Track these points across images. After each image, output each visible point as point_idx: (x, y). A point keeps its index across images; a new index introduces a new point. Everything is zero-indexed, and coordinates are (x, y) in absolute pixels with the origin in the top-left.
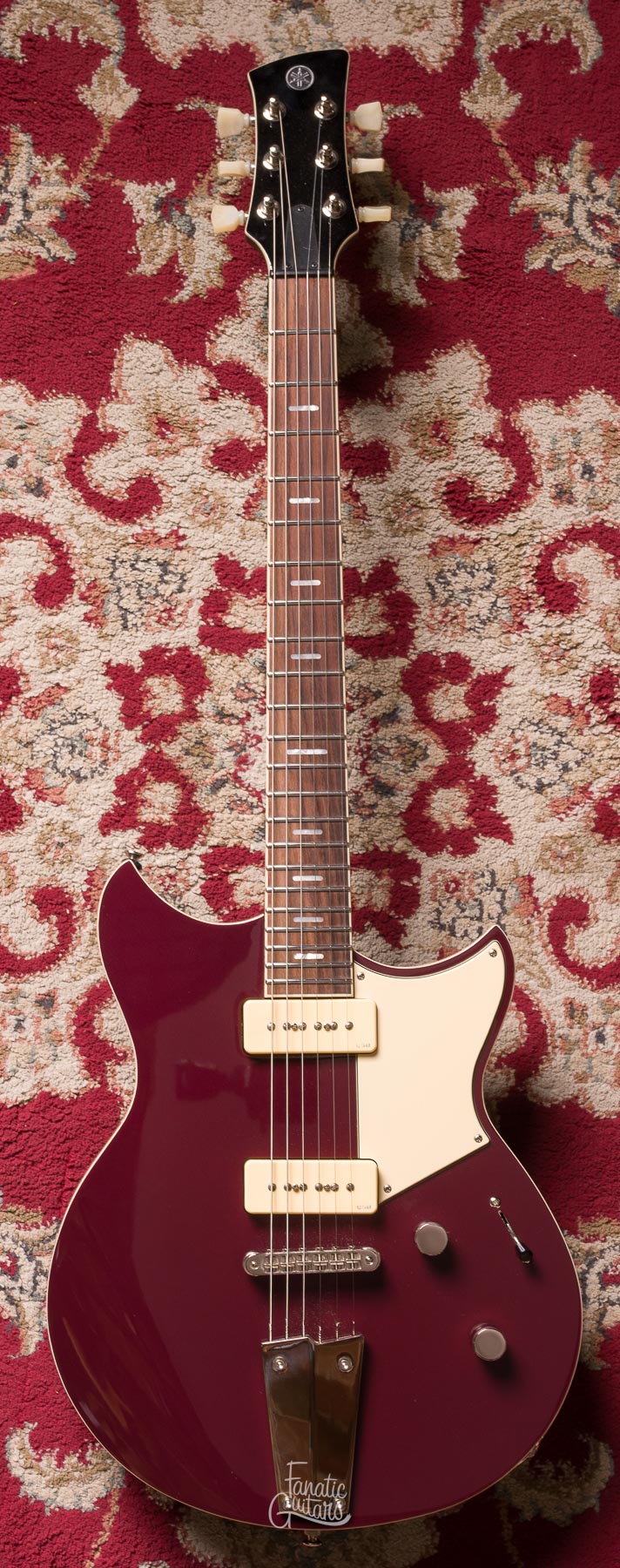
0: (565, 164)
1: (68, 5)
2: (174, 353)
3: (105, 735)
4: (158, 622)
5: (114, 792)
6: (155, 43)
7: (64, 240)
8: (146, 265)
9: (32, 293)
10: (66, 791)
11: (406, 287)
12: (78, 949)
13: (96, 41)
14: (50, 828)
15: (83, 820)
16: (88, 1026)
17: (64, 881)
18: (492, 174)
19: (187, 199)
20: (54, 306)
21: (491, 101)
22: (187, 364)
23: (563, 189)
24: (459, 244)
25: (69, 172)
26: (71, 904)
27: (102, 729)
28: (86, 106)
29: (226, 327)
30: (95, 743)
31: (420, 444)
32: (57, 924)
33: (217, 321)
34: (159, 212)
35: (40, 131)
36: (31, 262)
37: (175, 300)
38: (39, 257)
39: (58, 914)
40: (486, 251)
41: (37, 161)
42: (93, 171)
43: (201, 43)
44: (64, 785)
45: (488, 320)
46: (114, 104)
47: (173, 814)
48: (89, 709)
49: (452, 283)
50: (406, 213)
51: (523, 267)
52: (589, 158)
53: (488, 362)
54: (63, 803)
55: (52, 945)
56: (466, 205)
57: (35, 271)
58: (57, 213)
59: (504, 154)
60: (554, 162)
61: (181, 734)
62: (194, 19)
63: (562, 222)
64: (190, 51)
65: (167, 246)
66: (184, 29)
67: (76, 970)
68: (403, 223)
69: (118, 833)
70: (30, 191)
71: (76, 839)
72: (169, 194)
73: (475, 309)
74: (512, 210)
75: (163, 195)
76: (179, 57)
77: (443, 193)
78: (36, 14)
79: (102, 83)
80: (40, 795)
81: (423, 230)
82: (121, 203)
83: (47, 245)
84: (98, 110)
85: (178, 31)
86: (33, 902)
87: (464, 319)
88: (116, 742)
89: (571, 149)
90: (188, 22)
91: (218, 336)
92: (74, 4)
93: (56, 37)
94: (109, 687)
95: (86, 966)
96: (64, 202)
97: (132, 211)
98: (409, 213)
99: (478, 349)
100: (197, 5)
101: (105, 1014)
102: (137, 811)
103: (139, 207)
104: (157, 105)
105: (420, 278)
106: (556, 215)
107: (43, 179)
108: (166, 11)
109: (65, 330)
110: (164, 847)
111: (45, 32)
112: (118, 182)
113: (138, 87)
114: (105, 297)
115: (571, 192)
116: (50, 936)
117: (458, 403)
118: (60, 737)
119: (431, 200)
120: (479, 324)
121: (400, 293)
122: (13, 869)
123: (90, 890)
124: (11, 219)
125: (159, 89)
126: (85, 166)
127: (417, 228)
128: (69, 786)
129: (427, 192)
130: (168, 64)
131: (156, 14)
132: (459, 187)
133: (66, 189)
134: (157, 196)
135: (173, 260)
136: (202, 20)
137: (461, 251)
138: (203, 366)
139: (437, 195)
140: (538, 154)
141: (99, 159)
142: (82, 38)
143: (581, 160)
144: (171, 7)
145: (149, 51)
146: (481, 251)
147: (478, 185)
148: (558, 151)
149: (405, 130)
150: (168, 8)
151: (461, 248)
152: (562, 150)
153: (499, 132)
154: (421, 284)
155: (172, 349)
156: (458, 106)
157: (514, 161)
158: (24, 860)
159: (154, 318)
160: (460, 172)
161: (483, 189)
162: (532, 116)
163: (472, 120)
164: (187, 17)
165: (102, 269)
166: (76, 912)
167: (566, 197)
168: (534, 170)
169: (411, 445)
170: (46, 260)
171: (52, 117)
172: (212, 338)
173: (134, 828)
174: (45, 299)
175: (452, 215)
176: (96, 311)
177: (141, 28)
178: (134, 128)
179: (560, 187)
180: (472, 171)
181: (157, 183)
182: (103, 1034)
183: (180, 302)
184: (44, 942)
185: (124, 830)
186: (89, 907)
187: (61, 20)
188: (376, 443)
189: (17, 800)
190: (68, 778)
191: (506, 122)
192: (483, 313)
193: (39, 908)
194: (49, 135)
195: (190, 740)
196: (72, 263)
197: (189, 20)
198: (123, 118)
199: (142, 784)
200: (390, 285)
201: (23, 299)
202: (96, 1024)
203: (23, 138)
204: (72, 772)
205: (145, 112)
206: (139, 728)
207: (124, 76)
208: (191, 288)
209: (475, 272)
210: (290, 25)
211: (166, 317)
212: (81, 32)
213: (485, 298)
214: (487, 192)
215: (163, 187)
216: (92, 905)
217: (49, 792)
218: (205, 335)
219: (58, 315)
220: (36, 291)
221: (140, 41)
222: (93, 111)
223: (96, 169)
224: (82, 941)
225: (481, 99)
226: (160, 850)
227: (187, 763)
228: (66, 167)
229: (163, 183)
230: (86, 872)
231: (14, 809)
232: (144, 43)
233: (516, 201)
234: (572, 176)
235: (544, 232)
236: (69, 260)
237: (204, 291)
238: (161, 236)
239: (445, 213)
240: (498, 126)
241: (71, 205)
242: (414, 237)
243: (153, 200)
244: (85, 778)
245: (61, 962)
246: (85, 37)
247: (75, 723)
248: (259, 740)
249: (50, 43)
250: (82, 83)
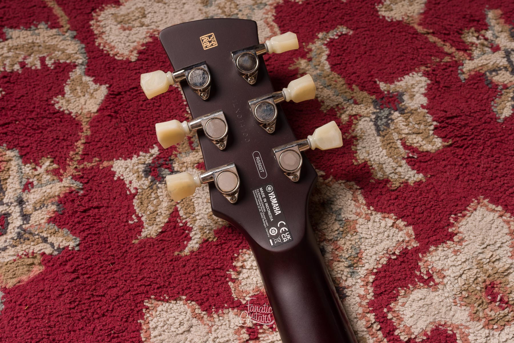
0: (487, 30)
1: (33, 43)
2: (200, 305)
6: (112, 48)
7: (65, 230)
8: (150, 228)
9: (42, 291)
11: (399, 169)
13: (61, 61)
18: (431, 56)
19: (173, 157)
20: (67, 297)
21: (403, 6)
22: (217, 312)
23: (496, 49)
24: (430, 118)
25: (59, 169)
28: (63, 111)
29: (244, 261)
31: (481, 315)
33: (233, 259)
34: (150, 177)
35: (25, 144)
36: (36, 261)
37: (187, 251)
38: (44, 254)
40: (456, 117)
41: (27, 169)
42: (79, 162)
43: (151, 37)
45: (489, 174)
46: (88, 102)
49: (439, 152)
50: (372, 107)
51: (496, 119)
52: (502, 21)
53: (507, 211)
56: (420, 85)
57: (42, 268)
58: (54, 208)
59: (432, 39)
60: (477, 31)
62: (140, 22)
63: (508, 73)
64: (143, 45)
65: (165, 204)
66: (134, 31)
68: (373, 117)
70: (25, 197)
72: (154, 159)
73: (471, 168)
74: (462, 77)
75: (149, 161)
76: (136, 52)
77: (396, 83)
78: (7, 57)
79: (73, 90)
81: (393, 117)
82: (112, 181)
83: (50, 240)
84: (74, 112)
85: (129, 34)
87: (466, 179)
89: (485, 19)
90: (136, 25)
91: (239, 273)
92: (38, 41)
93: (28, 69)
96: (59, 196)
97: (125, 184)
98: (375, 108)
99: (491, 202)
100: (140, 12)
103: (130, 179)
104: (125, 92)
105: (409, 157)
106: (500, 70)
107: (35, 183)
108: (115, 23)
109: (83, 318)
111: (17, 67)
112: (106, 164)
113: (106, 83)
114: (116, 271)
115: (503, 48)
117: (499, 260)
119: (388, 91)
120: (482, 180)
121: (396, 177)
124: (10, 227)
125: (124, 80)
126: (72, 159)
127: (387, 117)
129: (383, 86)
130: (127, 59)
131: (107, 28)
132: (408, 74)
133: (59, 185)
134: (144, 164)
135: (174, 214)
136: (146, 21)
137: (435, 123)
138: (233, 308)
139: (392, 86)
140: (461, 29)
141: (84, 150)
142: (49, 63)
143: (498, 24)
144: (119, 19)
145: (109, 55)
146: (452, 118)
147: (423, 68)
148: (475, 23)
149: (343, 47)
150: (116, 21)
151: (433, 121)
152: (478, 21)
153: (420, 24)
154: (410, 161)
155: (197, 301)
156: (378, 16)
157: (444, 41)
159: (170, 275)
160: (403, 63)
161: (429, 69)
162: (440, 6)
163: (395, 23)
164: (134, 23)
165: (108, 245)
167: (501, 53)
168: (464, 42)
169: (473, 319)
170: (51, 255)
171: (35, 129)
172: (233, 277)
174: (57, 293)
175: (412, 97)
176: (110, 288)
177: (98, 41)
178: (109, 115)
179: (491, 48)
180: (413, 59)
181: (141, 153)
183: (192, 252)
187: (30, 55)
188: (437, 329)
191: (423, 16)
192: (481, 169)
194: (34, 145)
196: (77, 249)
197: (137, 23)
198: (98, 111)
200: (384, 172)
201: (34, 300)
203: (10, 154)
205: (116, 100)
207: (92, 79)
208: (198, 236)
209: (456, 136)
210: (220, 3)
211: (182, 271)
212: (47, 59)
213: (476, 155)
214: (434, 70)
215: (148, 155)
218: (225, 276)
219: (73, 306)
220: (47, 288)
221: (99, 50)
222: (70, 113)
223: (83, 159)
225: (393, 7)
228: (55, 166)
229: (147, 152)
232: (102, 50)
233: (461, 70)
234: (497, 37)
235: (497, 85)
236: (73, 248)
237: (212, 235)
238: (158, 197)
239: (405, 97)
240: (417, 21)
241: (65, 197)
242: (388, 125)
243: (142, 167)
246: (53, 61)
249: (23, 74)
250: (56, 95)
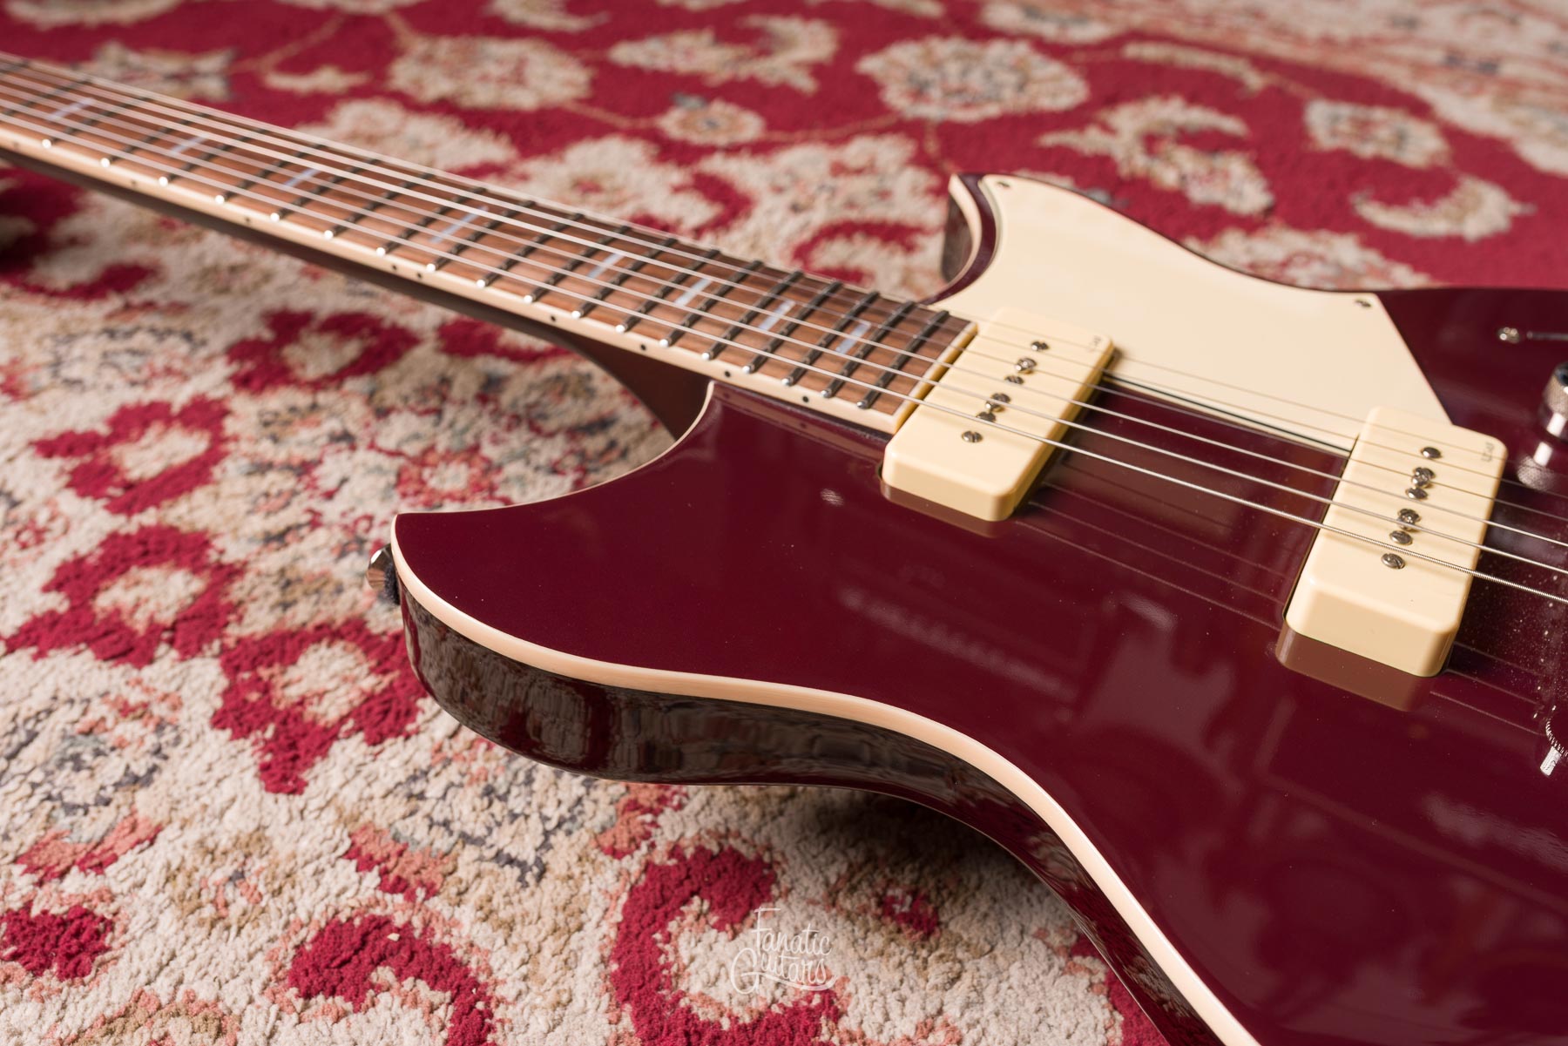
3: (114, 704)
4: (24, 546)
5: (235, 737)
10: (140, 816)
12: (495, 964)
14: (181, 878)
15: (229, 815)
16: (700, 1034)
17: (320, 908)
26: (382, 924)
27: (96, 702)
30: (109, 724)
32: (400, 976)
39: (381, 960)
44: (125, 811)
47: (372, 670)
48: (39, 701)
54: (159, 829)
55: (440, 1013)
61: (241, 603)
67: (543, 995)
69: (320, 766)
71: (257, 840)
80: (97, 861)
86: (307, 995)
88: (147, 690)
94: (40, 655)
95: (548, 966)
101: (693, 985)
102: (308, 718)
110: (417, 710)
116: (415, 1003)
118: (26, 774)
122: (191, 999)
123: (384, 873)
128: (138, 805)
158: (194, 965)
166: (409, 923)
173: (335, 737)
182: (737, 1011)
184: (420, 1024)
185: (325, 755)
186: (421, 893)
189: (56, 910)
190: (119, 798)
193: (333, 993)
195: (267, 594)
199: (266, 689)
202: (704, 1014)
204: (117, 785)
206: (162, 649)
216: (421, 884)
217: (107, 845)
224: (484, 945)
226: (420, 718)
227: (303, 613)
230: (342, 862)
231: (63, 923)
244: (154, 769)
245: (499, 1013)
247: (32, 736)
248: (370, 518)
